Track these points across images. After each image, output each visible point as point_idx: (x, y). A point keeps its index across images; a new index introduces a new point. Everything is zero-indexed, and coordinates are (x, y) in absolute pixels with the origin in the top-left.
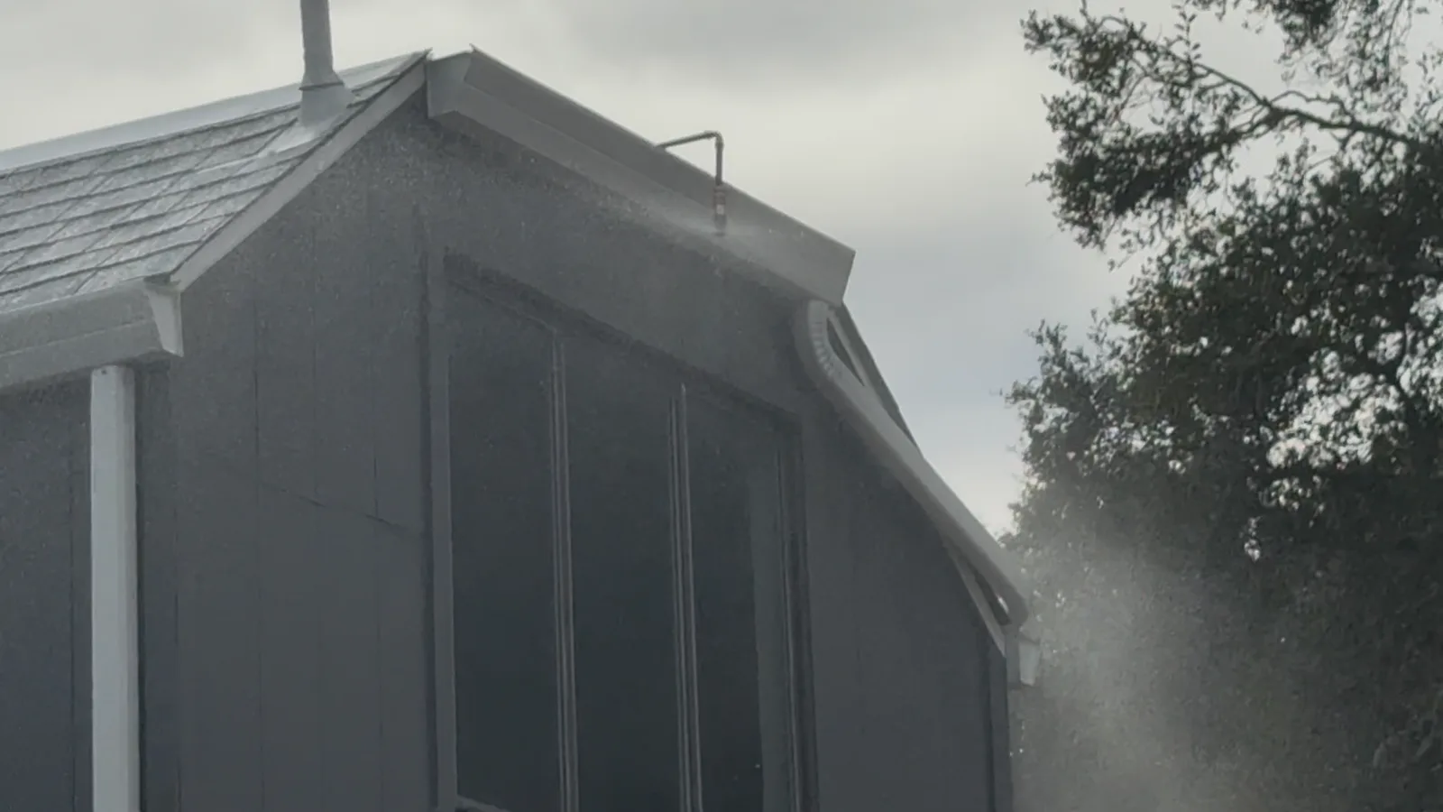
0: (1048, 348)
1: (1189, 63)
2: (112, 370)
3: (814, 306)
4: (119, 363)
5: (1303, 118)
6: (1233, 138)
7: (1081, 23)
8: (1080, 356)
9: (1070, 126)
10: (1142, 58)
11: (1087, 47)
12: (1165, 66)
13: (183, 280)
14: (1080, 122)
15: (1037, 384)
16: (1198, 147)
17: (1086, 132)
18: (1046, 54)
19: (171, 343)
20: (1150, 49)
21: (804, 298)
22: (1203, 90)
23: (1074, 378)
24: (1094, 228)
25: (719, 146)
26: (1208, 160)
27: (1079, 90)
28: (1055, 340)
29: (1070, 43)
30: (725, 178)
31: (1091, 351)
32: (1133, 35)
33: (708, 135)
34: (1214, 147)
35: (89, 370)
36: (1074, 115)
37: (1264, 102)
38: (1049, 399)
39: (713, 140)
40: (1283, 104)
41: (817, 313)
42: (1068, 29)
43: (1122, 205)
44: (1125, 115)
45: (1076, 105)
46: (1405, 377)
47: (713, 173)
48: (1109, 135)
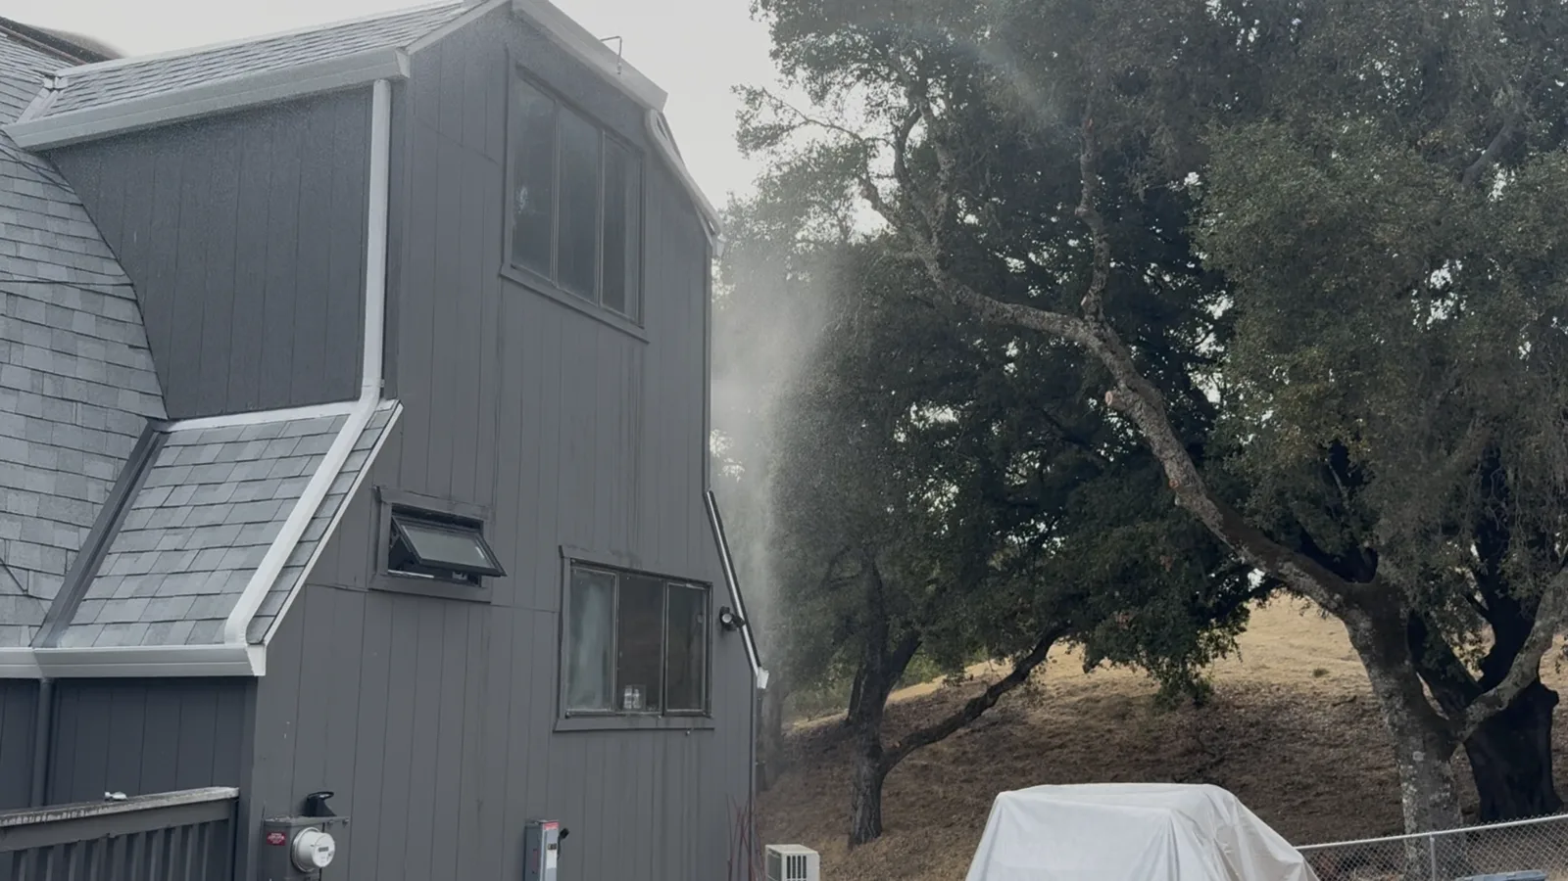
0: (730, 196)
1: (781, 102)
2: (383, 81)
3: (652, 111)
4: (386, 79)
5: (815, 122)
6: (793, 128)
7: (748, 87)
8: (740, 200)
9: (742, 118)
10: (766, 98)
11: (749, 93)
12: (774, 102)
13: (411, 50)
14: (746, 118)
15: (726, 209)
16: (782, 129)
17: (746, 121)
18: (736, 95)
19: (405, 72)
20: (770, 96)
21: (650, 107)
22: (785, 110)
23: (738, 207)
24: (748, 154)
25: (621, 41)
26: (785, 134)
27: (746, 107)
28: (732, 194)
29: (744, 92)
30: (622, 56)
31: (744, 198)
32: (764, 90)
33: (617, 37)
34: (788, 130)
35: (374, 80)
36: (743, 116)
37: (805, 117)
38: (730, 214)
39: (618, 40)
40: (810, 118)
41: (653, 115)
42: (743, 88)
43: (757, 147)
44: (760, 117)
45: (744, 113)
46: (840, 214)
47: (617, 52)
48: (754, 123)
